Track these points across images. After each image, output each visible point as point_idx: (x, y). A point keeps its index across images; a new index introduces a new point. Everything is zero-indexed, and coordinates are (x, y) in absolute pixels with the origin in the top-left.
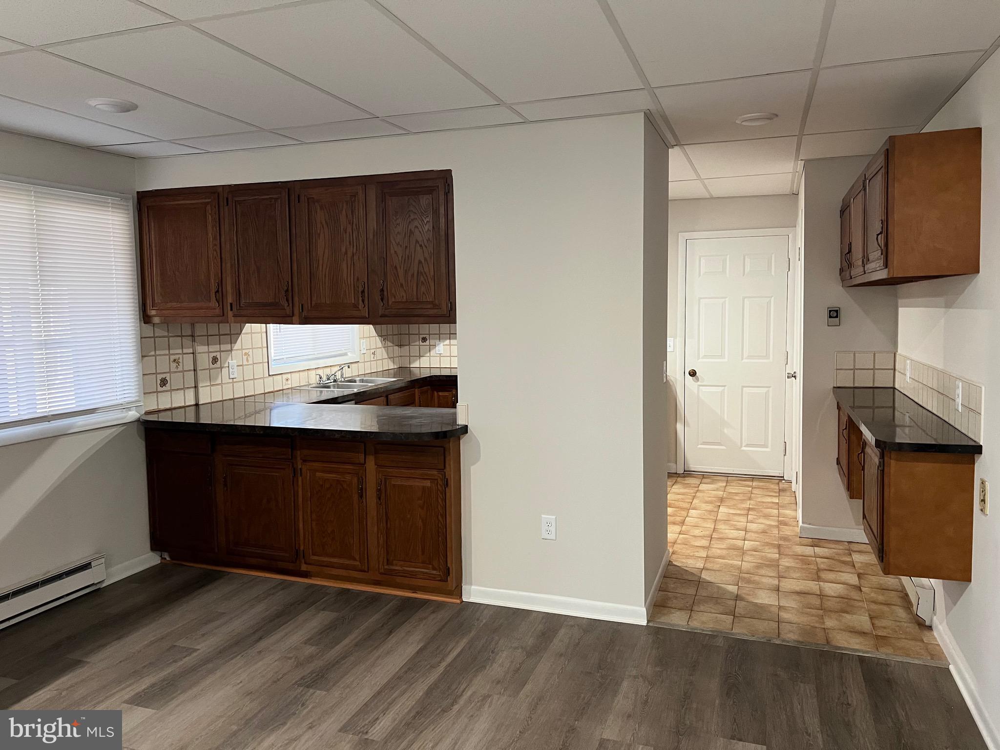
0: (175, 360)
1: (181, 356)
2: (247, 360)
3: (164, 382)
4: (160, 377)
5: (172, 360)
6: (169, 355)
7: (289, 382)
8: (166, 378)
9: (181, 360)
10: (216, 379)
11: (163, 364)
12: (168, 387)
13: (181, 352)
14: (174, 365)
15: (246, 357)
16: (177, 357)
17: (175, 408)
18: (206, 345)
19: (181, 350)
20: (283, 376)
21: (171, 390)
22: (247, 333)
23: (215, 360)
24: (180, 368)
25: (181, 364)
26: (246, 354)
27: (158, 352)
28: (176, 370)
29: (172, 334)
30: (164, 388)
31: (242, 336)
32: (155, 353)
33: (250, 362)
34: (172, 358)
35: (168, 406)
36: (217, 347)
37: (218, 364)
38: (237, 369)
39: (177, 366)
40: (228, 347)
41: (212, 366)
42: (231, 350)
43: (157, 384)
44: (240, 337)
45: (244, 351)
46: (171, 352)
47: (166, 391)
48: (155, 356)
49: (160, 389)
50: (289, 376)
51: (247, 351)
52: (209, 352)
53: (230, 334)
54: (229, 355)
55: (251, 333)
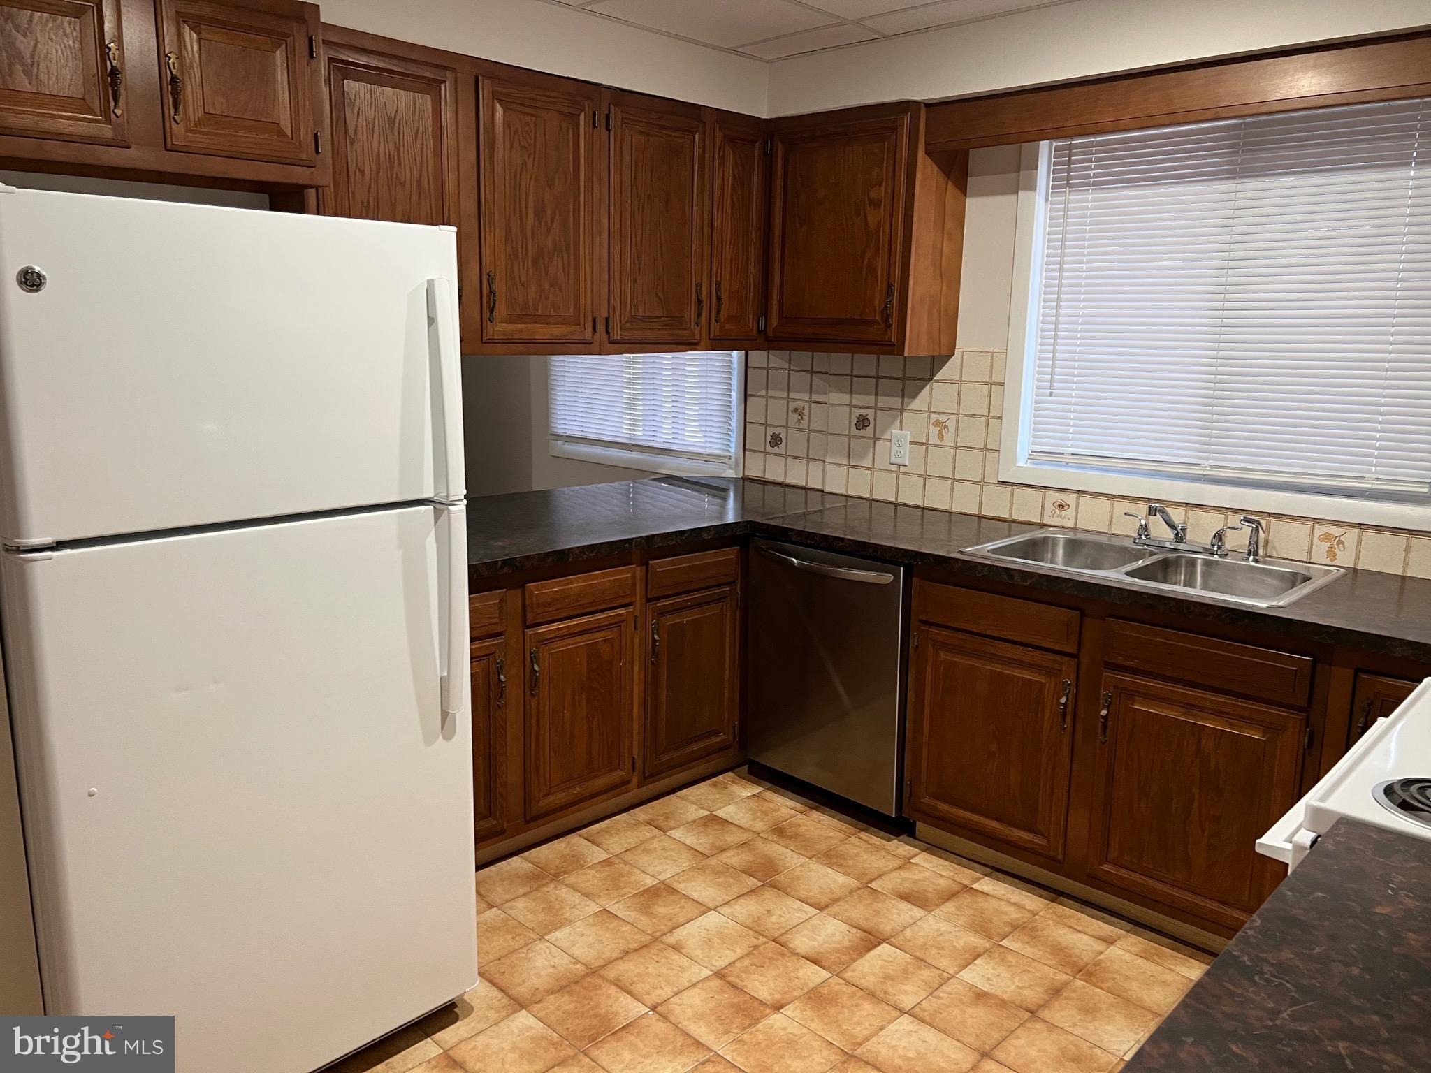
0: (796, 410)
1: (807, 405)
2: (941, 436)
3: (776, 440)
4: (771, 431)
5: (791, 408)
6: (788, 399)
7: (1070, 513)
8: (780, 434)
9: (806, 412)
10: (862, 456)
11: (778, 412)
12: (781, 449)
13: (808, 398)
14: (794, 418)
15: (939, 428)
16: (800, 404)
17: (789, 486)
18: (845, 393)
19: (808, 395)
20: (1049, 493)
21: (787, 456)
22: (945, 381)
23: (862, 422)
24: (804, 424)
25: (806, 418)
26: (937, 423)
27: (771, 393)
28: (797, 426)
29: (797, 367)
30: (775, 450)
31: (934, 385)
32: (767, 393)
33: (949, 439)
34: (793, 405)
35: (780, 479)
36: (870, 400)
37: (869, 432)
38: (910, 448)
39: (799, 420)
40: (895, 402)
41: (854, 431)
42: (902, 410)
43: (765, 440)
44: (928, 387)
45: (934, 417)
46: (792, 395)
47: (780, 455)
48: (767, 397)
49: (769, 449)
50: (1070, 499)
51: (943, 418)
52: (851, 406)
53: (904, 379)
54: (896, 418)
55: (960, 382)
